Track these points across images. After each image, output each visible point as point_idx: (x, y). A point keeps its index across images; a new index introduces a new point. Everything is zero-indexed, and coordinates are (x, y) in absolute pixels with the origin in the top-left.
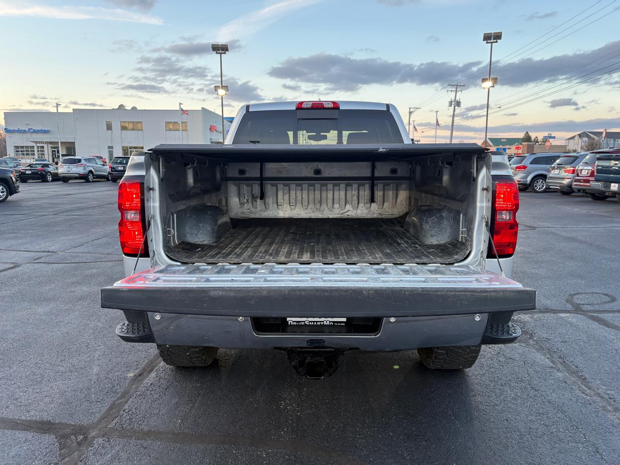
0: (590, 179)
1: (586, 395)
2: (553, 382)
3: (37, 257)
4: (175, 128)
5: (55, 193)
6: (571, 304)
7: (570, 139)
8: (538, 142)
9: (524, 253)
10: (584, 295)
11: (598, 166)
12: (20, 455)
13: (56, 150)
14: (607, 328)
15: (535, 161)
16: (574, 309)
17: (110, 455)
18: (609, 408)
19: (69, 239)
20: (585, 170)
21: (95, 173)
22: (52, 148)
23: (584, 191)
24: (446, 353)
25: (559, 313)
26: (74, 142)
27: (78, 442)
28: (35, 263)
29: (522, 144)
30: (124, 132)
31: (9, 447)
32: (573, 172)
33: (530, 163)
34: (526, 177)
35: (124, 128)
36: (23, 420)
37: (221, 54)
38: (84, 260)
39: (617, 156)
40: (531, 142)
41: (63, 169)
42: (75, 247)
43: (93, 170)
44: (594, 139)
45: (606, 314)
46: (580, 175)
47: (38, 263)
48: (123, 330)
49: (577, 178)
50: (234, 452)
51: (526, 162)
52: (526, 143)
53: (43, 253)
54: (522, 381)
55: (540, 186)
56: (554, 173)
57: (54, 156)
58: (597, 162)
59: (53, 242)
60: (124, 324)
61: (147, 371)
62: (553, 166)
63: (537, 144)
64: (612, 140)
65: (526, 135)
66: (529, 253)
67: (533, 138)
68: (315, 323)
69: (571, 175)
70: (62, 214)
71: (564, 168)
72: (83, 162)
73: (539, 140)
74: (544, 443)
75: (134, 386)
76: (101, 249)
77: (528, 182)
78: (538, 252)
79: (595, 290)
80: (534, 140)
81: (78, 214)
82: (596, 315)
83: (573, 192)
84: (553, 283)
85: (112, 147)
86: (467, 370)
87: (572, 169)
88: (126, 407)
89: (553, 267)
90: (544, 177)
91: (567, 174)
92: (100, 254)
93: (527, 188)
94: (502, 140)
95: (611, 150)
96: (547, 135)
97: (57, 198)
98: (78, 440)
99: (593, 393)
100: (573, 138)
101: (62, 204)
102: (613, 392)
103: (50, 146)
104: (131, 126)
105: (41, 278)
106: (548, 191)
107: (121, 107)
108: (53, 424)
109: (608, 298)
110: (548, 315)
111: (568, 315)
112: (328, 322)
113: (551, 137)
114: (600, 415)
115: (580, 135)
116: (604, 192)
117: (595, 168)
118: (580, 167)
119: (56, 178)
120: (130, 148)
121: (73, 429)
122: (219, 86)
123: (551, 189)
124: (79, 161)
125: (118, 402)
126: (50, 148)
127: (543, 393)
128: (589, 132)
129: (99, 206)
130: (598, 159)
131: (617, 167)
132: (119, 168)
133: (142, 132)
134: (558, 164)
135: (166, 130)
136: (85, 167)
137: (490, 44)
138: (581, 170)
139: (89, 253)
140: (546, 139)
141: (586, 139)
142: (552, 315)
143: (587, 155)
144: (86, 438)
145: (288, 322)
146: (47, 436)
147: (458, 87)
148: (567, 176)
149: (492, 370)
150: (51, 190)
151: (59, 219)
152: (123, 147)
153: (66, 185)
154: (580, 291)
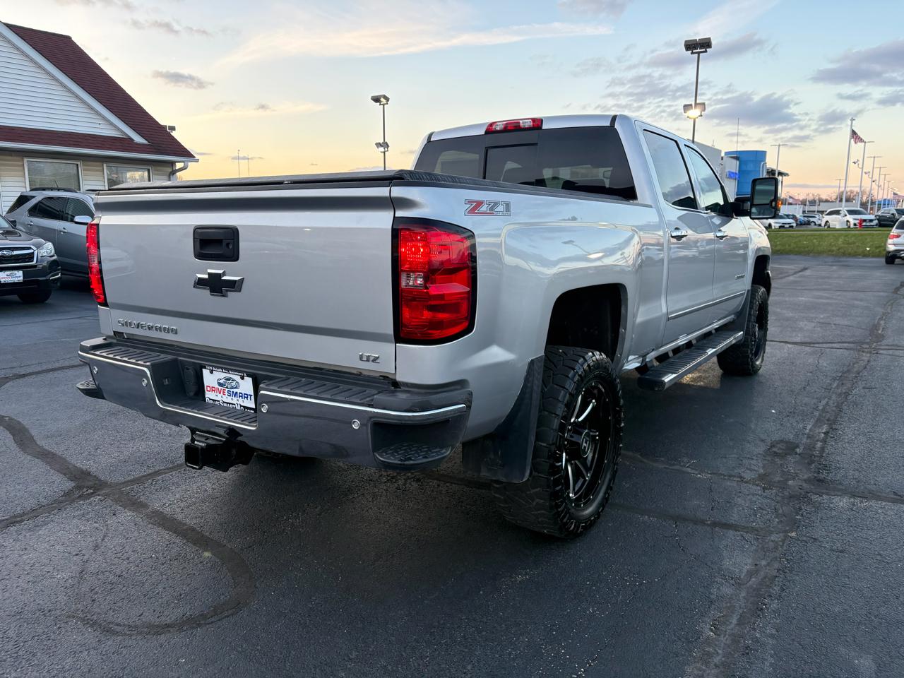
68: (229, 405)
112: (240, 406)
122: (691, 105)
145: (206, 399)
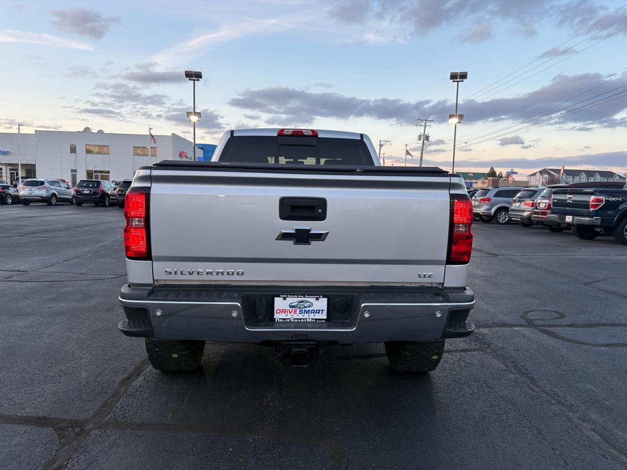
0: (548, 211)
1: (534, 391)
2: (505, 381)
3: (8, 276)
4: (143, 154)
5: (18, 215)
6: (525, 320)
7: (531, 175)
8: (502, 178)
9: (486, 277)
10: (537, 312)
11: (554, 199)
12: (21, 444)
13: (15, 172)
14: (555, 339)
15: (499, 194)
16: (527, 324)
17: (108, 443)
18: (553, 402)
19: (39, 260)
20: (543, 203)
21: (58, 196)
22: (11, 170)
23: (542, 223)
24: (413, 355)
25: (514, 327)
26: (35, 165)
27: (76, 433)
28: (7, 281)
29: (487, 179)
30: (90, 155)
31: (10, 438)
32: (533, 205)
33: (494, 196)
34: (490, 209)
35: (89, 152)
36: (20, 416)
37: (194, 80)
38: (58, 279)
39: (571, 190)
40: (496, 177)
41: (24, 191)
42: (46, 267)
43: (56, 193)
44: (554, 176)
45: (555, 328)
46: (538, 208)
47: (10, 281)
48: (125, 326)
49: (536, 210)
50: (224, 438)
51: (490, 195)
52: (491, 178)
53: (14, 272)
54: (479, 381)
55: (503, 218)
56: (516, 205)
57: (13, 178)
58: (553, 196)
59: (23, 262)
60: (125, 322)
61: (135, 375)
62: (514, 199)
63: (501, 179)
64: (571, 177)
65: (491, 170)
66: (491, 277)
67: (497, 174)
68: (299, 320)
69: (530, 208)
70: (28, 236)
71: (524, 201)
72: (46, 184)
73: (503, 176)
74: (496, 428)
75: (123, 388)
76: (74, 269)
77: (492, 214)
78: (499, 276)
79: (546, 308)
80: (499, 175)
81: (44, 236)
82: (546, 328)
83: (533, 224)
84: (510, 302)
85: (75, 171)
86: (431, 373)
87: (532, 202)
88: (118, 404)
89: (511, 289)
90: (506, 209)
91: (527, 207)
92: (73, 273)
93: (491, 220)
94: (469, 175)
95: (567, 185)
96: (510, 171)
97: (20, 221)
98: (76, 432)
99: (539, 390)
100: (534, 174)
101: (26, 226)
102: (557, 389)
103: (9, 167)
104: (96, 150)
105: (16, 295)
106: (510, 222)
107: (87, 130)
108: (48, 419)
109: (558, 315)
110: (505, 328)
111: (522, 328)
112: (311, 319)
113: (513, 173)
114: (544, 406)
115: (541, 172)
116: (559, 224)
117: (552, 201)
118: (538, 200)
119: (18, 201)
120: (95, 173)
121: (69, 423)
122: (191, 113)
123: (513, 220)
124: (42, 183)
125: (110, 401)
126: (8, 170)
127: (497, 390)
128: (550, 169)
129: (66, 229)
130: (554, 193)
131: (572, 200)
132: (85, 192)
133: (108, 155)
134: (519, 198)
135: (134, 155)
136: (48, 189)
137: (457, 83)
138: (539, 203)
139: (61, 272)
140: (509, 174)
141: (546, 176)
142: (508, 329)
143: (545, 189)
144: (82, 430)
145: (275, 319)
146: (45, 429)
147: (427, 122)
148: (527, 208)
149: (454, 373)
150: (12, 212)
151: (25, 241)
152: (87, 171)
153: (27, 207)
154: (533, 309)
